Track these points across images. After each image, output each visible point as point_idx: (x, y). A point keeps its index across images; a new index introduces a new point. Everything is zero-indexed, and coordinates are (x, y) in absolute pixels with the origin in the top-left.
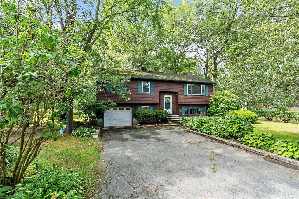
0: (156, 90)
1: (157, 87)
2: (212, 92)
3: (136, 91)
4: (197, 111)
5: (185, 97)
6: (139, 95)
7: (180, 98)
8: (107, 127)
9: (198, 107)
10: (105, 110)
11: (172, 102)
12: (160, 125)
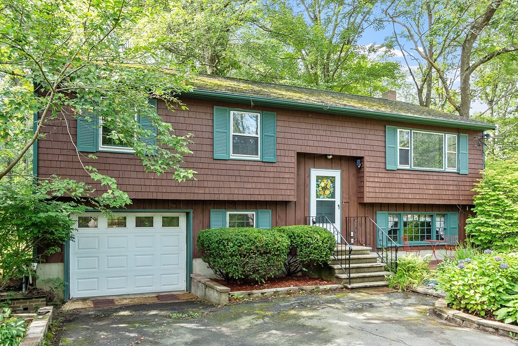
0: (282, 147)
1: (289, 136)
2: (480, 162)
3: (205, 148)
4: (429, 231)
5: (390, 175)
6: (218, 167)
7: (372, 179)
8: (84, 300)
9: (431, 216)
10: (76, 226)
11: (342, 197)
12: (309, 287)
